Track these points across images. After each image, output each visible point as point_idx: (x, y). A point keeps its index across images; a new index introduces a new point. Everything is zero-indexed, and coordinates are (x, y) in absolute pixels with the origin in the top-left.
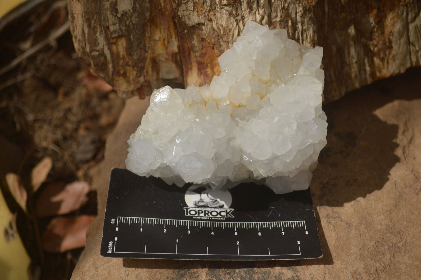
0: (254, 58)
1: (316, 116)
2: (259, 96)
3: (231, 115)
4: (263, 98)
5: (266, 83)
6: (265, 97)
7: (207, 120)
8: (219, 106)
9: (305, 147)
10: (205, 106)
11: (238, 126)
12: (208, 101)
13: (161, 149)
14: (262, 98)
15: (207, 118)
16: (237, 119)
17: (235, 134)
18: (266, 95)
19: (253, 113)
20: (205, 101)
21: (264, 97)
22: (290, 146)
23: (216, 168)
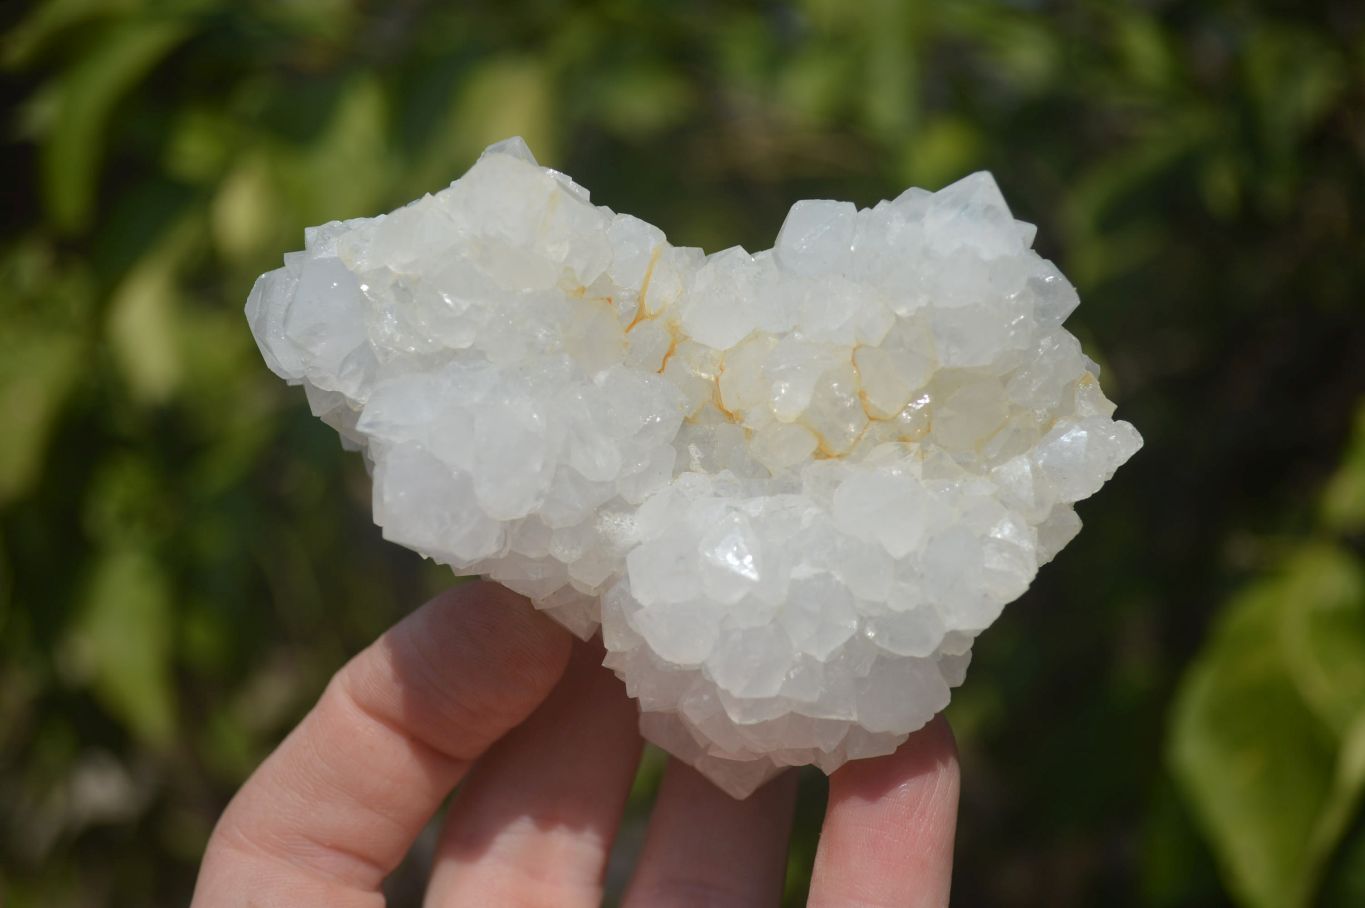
0: (902, 311)
1: (935, 653)
2: (812, 445)
3: (686, 420)
4: (825, 458)
5: (871, 419)
6: (829, 461)
7: (596, 381)
8: (670, 359)
9: (821, 720)
10: (627, 331)
11: (676, 474)
12: (654, 316)
13: (380, 359)
14: (821, 454)
15: (601, 377)
16: (693, 448)
17: (647, 499)
18: (839, 456)
19: (756, 475)
20: (641, 307)
21: (828, 456)
22: (774, 688)
23: (502, 556)
